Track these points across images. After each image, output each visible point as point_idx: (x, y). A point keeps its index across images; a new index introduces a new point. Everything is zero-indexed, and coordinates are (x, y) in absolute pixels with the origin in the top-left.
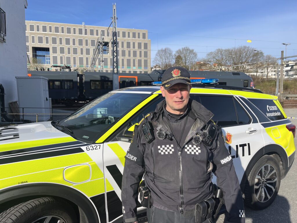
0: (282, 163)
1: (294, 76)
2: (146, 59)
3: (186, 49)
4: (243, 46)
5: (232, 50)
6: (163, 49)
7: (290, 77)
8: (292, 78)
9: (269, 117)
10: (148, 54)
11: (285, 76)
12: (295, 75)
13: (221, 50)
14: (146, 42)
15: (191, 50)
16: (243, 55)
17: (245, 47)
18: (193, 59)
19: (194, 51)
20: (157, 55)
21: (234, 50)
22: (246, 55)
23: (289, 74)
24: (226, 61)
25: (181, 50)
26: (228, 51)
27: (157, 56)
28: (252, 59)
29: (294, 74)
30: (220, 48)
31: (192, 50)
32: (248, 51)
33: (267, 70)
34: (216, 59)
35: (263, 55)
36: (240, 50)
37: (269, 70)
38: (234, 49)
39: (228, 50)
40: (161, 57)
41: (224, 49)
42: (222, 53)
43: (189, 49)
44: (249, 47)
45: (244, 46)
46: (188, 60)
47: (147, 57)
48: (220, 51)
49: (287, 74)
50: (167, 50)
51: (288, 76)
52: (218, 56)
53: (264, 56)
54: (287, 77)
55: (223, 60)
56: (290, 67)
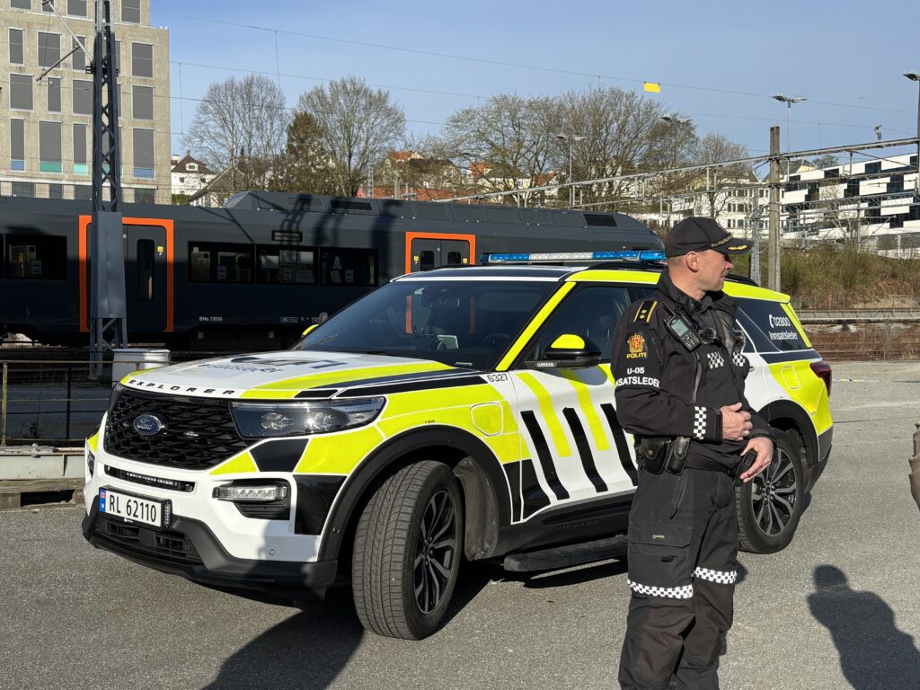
0: (804, 452)
1: (823, 233)
2: (143, 124)
3: (349, 87)
4: (607, 89)
5: (561, 107)
6: (237, 82)
7: (803, 236)
8: (814, 238)
9: (774, 341)
10: (156, 102)
11: (786, 230)
12: (825, 227)
13: (514, 100)
14: (147, 42)
15: (375, 93)
16: (610, 131)
17: (617, 95)
18: (387, 139)
19: (390, 104)
20: (204, 110)
21: (568, 106)
22: (621, 129)
23: (802, 222)
24: (536, 154)
25: (327, 93)
26: (545, 111)
27: (203, 118)
28: (644, 149)
29: (821, 220)
30: (510, 94)
31: (380, 93)
32: (628, 113)
33: (712, 202)
34: (492, 144)
35: (693, 136)
36: (597, 109)
37: (718, 205)
38: (571, 100)
39: (544, 106)
40: (225, 120)
41: (526, 97)
42: (519, 115)
43: (366, 91)
44: (633, 94)
45: (613, 92)
46: (363, 144)
47: (150, 117)
48: (507, 108)
49: (795, 224)
50: (255, 89)
51: (795, 230)
52: (501, 132)
53: (697, 139)
54: (792, 235)
55: (523, 151)
56: (805, 192)
